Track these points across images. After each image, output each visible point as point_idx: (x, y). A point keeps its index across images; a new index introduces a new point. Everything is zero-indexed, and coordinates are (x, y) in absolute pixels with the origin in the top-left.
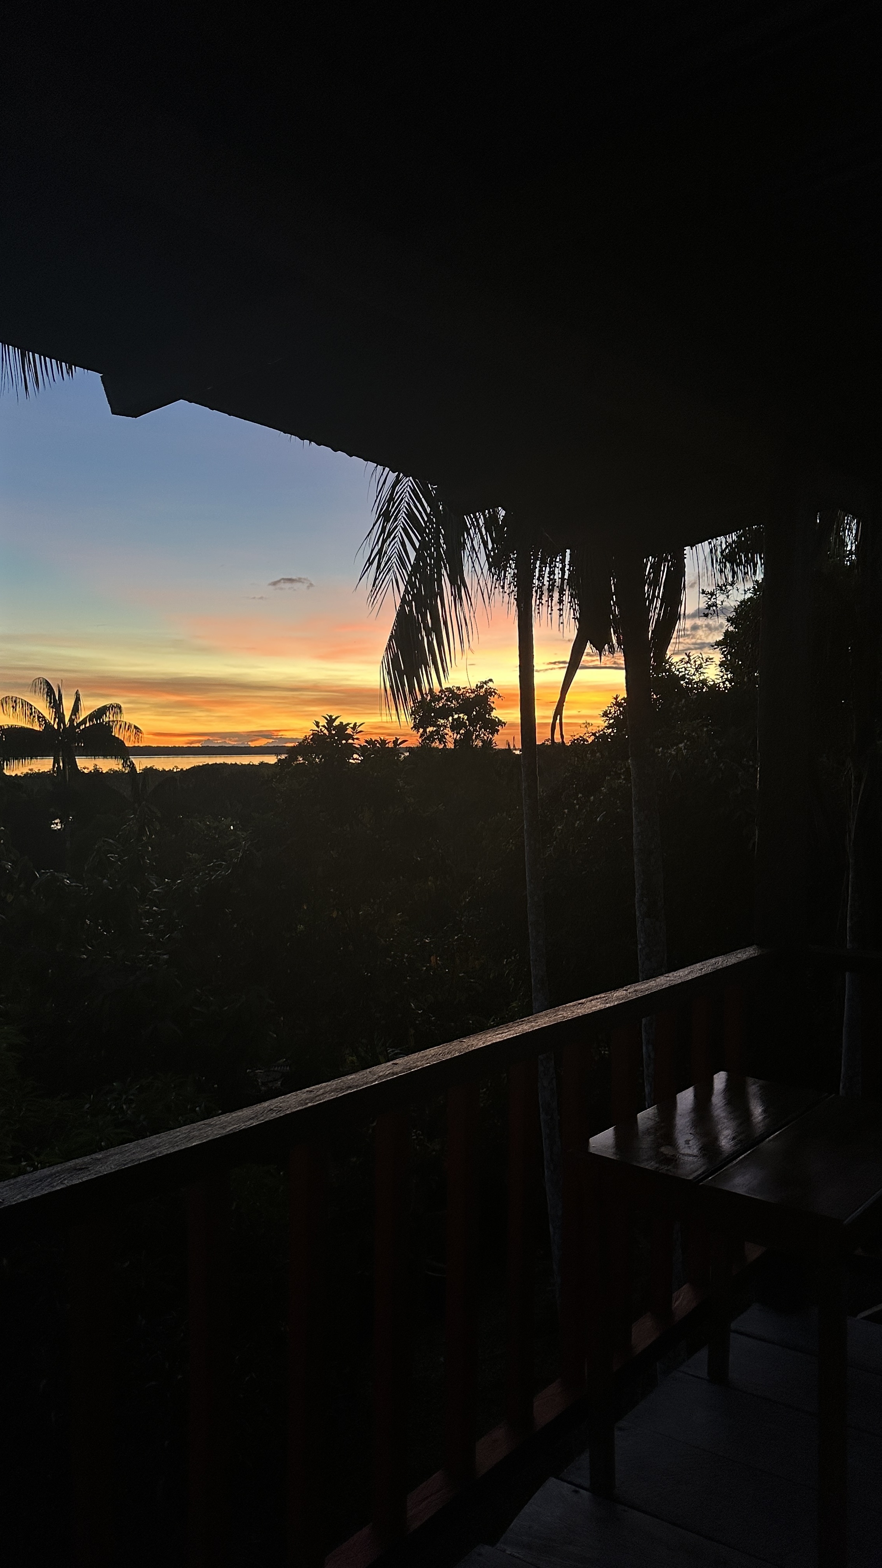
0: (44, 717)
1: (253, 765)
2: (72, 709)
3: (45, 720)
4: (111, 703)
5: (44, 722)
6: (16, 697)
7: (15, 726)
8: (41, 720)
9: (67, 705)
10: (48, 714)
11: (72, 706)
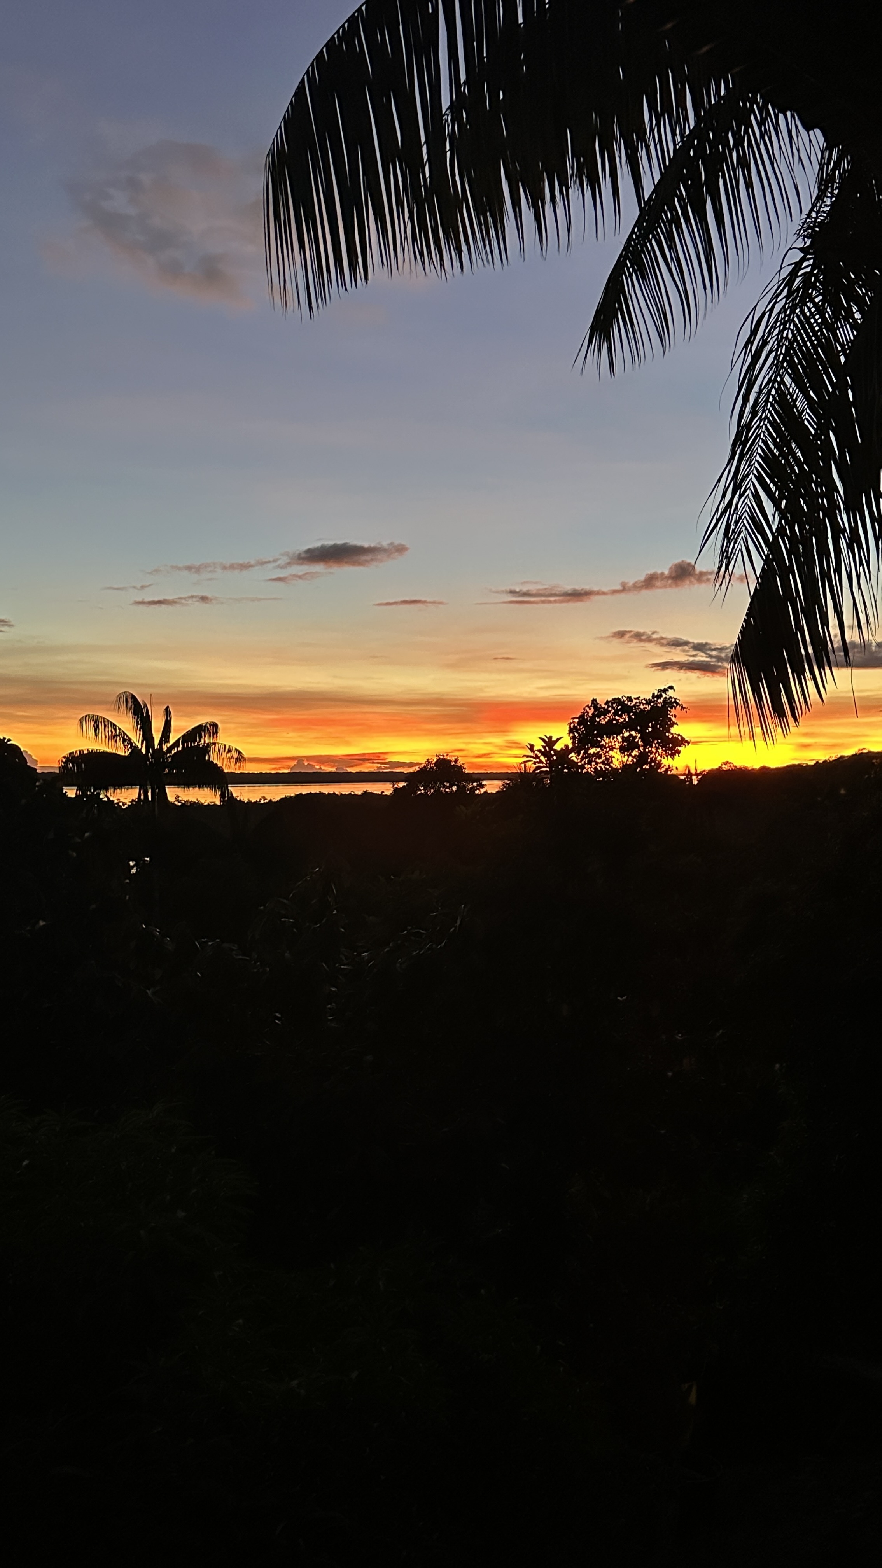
0: (130, 740)
1: (355, 795)
2: (162, 729)
3: (131, 744)
4: (206, 721)
5: (129, 746)
6: (98, 716)
7: (97, 750)
8: (126, 743)
9: (157, 726)
10: (136, 738)
11: (163, 726)
